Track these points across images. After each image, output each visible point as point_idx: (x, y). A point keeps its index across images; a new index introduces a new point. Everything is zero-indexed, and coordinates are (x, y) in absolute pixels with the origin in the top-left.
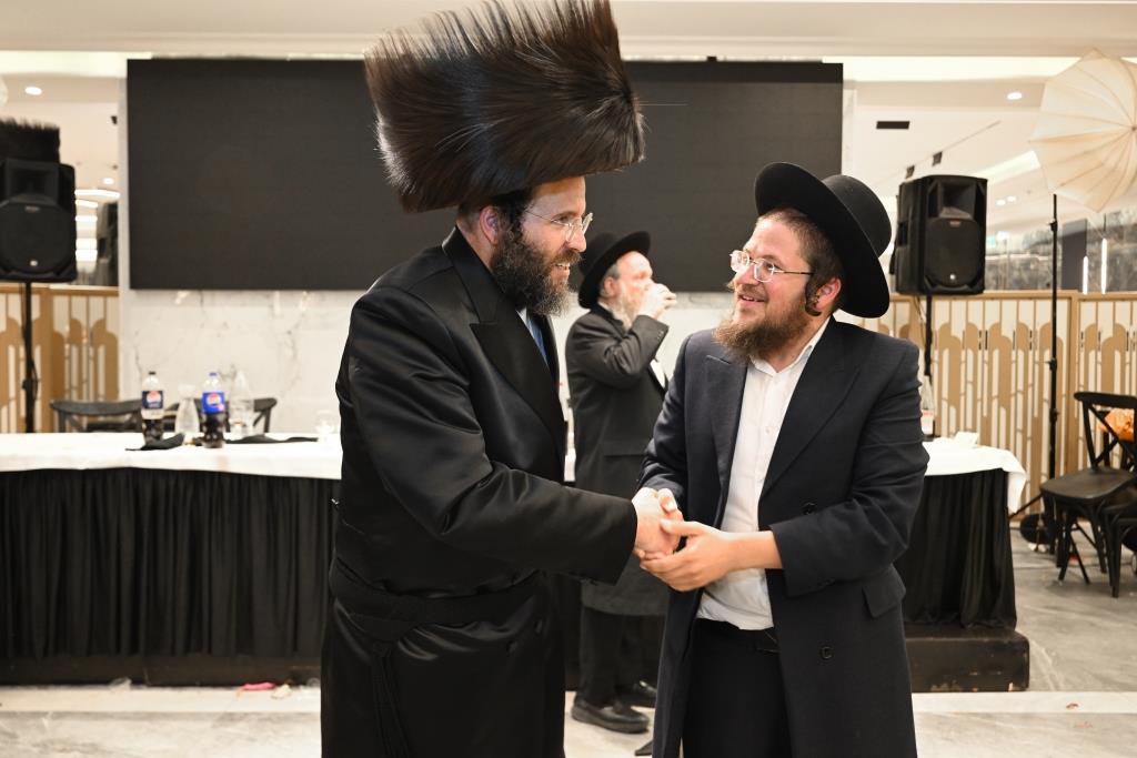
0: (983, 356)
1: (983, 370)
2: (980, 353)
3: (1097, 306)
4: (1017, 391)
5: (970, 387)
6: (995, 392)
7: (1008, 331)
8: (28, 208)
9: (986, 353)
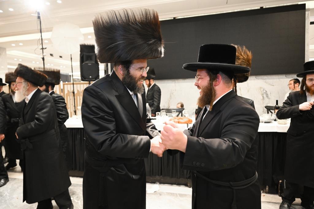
8: (89, 64)
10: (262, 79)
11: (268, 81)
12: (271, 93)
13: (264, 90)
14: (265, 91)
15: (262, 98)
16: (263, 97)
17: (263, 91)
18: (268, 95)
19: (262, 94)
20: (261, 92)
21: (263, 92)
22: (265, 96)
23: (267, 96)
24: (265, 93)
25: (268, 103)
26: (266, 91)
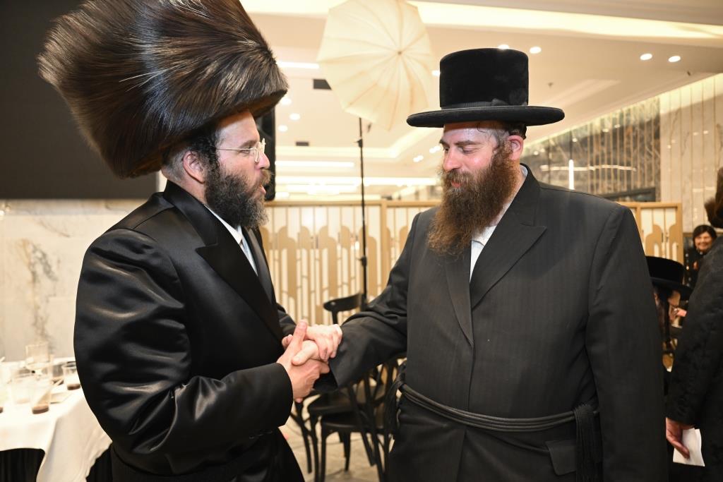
0: (315, 255)
1: (315, 266)
2: (312, 251)
3: (407, 212)
4: (343, 283)
5: (305, 281)
6: (326, 284)
7: (333, 233)
9: (317, 251)
10: (29, 212)
11: (48, 218)
12: (59, 262)
13: (35, 250)
14: (39, 255)
15: (29, 276)
16: (34, 274)
17: (34, 252)
18: (50, 267)
19: (31, 265)
20: (28, 255)
21: (33, 256)
22: (39, 269)
23: (48, 271)
24: (41, 259)
25: (50, 296)
26: (44, 255)
